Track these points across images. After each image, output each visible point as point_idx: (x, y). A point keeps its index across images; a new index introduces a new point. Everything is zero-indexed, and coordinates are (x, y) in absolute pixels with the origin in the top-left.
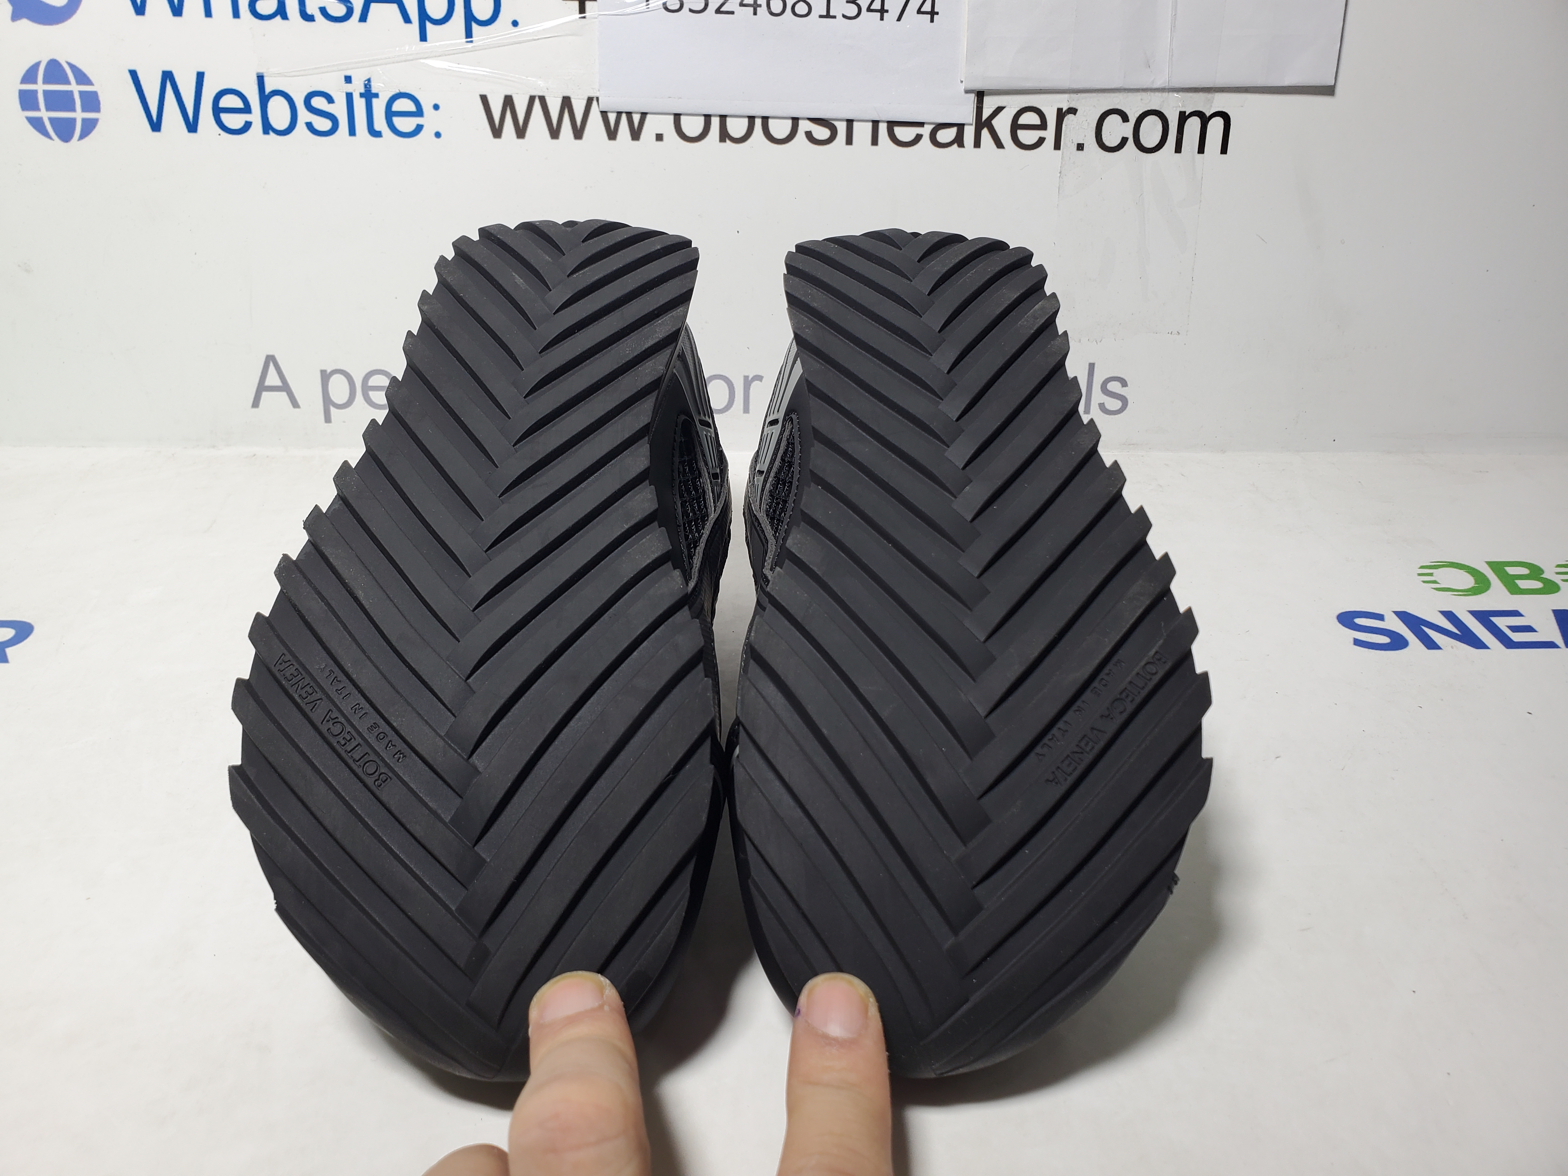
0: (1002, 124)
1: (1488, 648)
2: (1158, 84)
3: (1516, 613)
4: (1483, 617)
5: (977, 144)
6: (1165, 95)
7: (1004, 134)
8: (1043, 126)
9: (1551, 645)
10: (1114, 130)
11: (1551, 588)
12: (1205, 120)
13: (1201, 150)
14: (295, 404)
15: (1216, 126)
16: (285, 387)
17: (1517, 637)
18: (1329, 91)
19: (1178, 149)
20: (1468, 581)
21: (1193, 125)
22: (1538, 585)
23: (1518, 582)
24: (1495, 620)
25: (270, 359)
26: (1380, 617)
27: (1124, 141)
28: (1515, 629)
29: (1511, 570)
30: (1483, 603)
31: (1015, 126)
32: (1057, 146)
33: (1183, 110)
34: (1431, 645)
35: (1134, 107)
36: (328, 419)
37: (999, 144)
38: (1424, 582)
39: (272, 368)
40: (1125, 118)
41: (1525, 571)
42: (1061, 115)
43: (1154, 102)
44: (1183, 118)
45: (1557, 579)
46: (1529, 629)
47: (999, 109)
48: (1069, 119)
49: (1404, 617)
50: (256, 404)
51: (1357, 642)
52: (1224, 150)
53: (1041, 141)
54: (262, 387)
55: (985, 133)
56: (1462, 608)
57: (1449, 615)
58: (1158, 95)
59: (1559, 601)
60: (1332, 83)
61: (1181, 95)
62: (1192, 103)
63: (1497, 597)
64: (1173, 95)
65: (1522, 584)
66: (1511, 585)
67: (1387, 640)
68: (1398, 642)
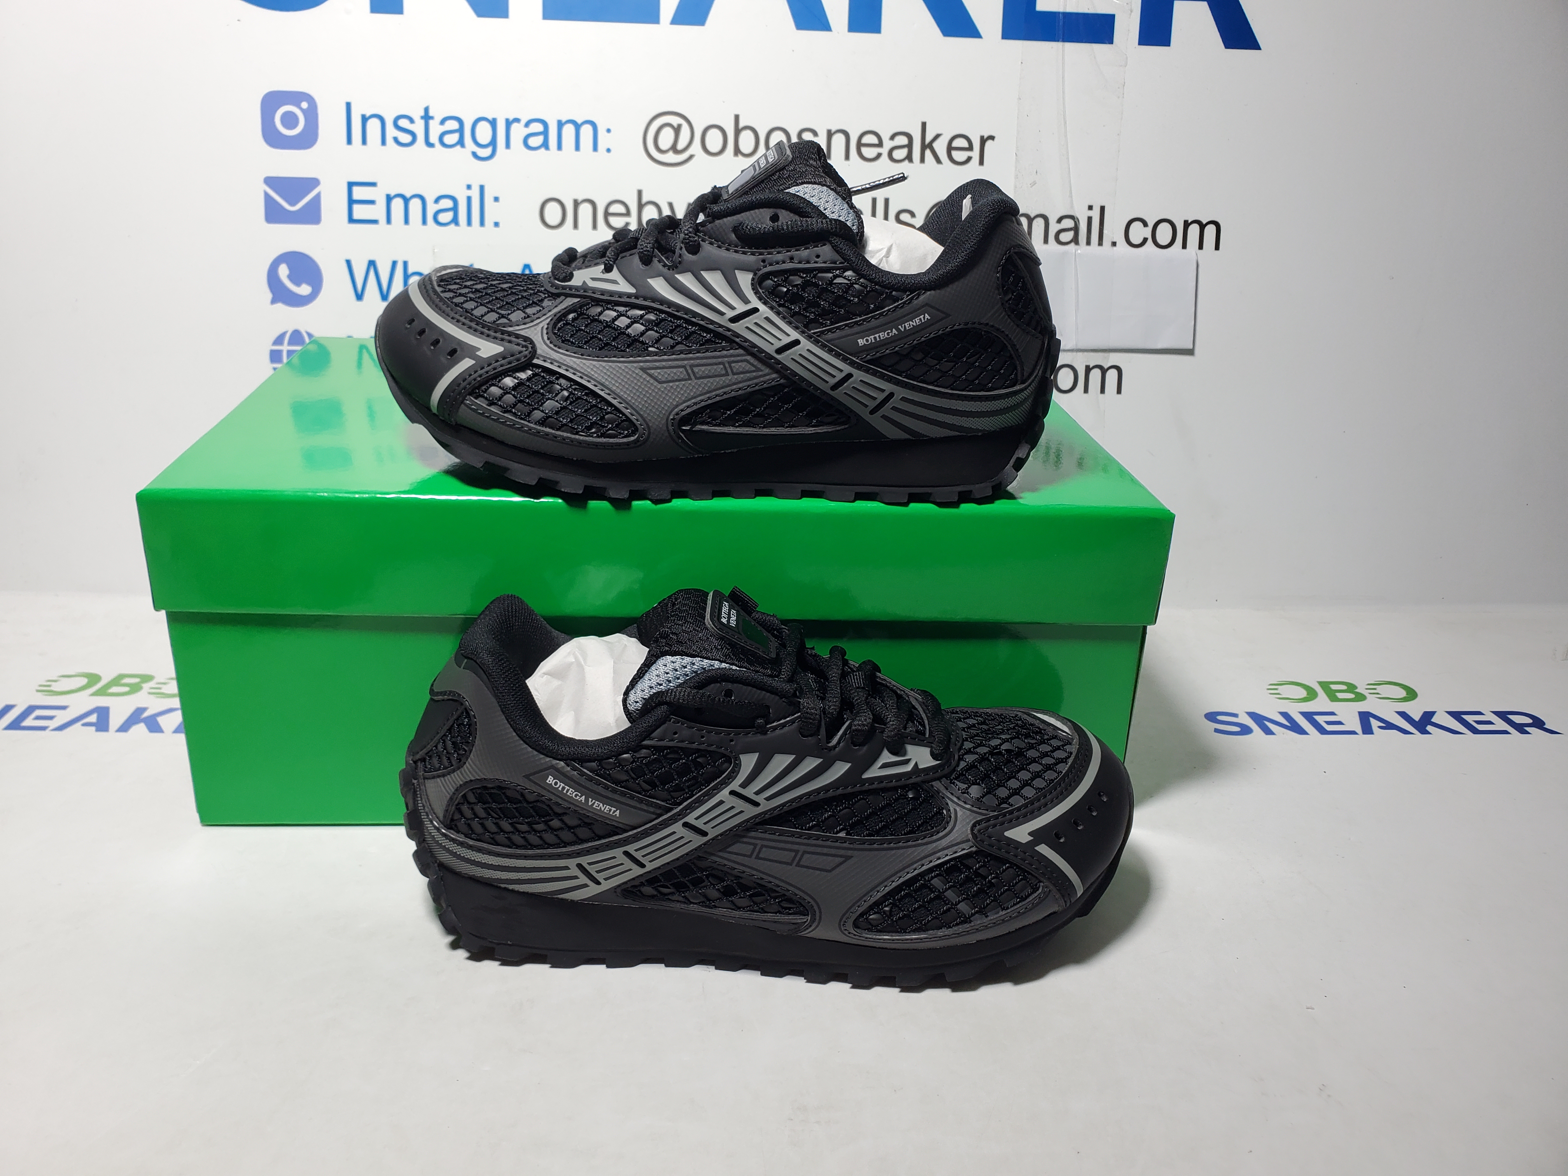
1: (1307, 734)
2: (1068, 347)
3: (1332, 714)
4: (1309, 716)
6: (1074, 354)
9: (1353, 733)
11: (1360, 697)
12: (1104, 371)
13: (1103, 391)
15: (1112, 375)
17: (1329, 728)
18: (1190, 352)
19: (1086, 390)
20: (1303, 693)
21: (1096, 374)
22: (1352, 696)
23: (1338, 694)
26: (1235, 715)
28: (1328, 723)
29: (1334, 687)
30: (1310, 707)
33: (1088, 364)
34: (1269, 732)
38: (1271, 694)
41: (1344, 687)
43: (1066, 359)
44: (1088, 369)
45: (1366, 693)
46: (1340, 723)
49: (1253, 716)
51: (1216, 730)
52: (1119, 391)
56: (1294, 710)
57: (1285, 715)
58: (1069, 354)
59: (1363, 706)
60: (1191, 347)
61: (1086, 353)
62: (1094, 359)
63: (1321, 703)
64: (1080, 354)
65: (1340, 695)
66: (1332, 696)
67: (1237, 729)
68: (1245, 730)
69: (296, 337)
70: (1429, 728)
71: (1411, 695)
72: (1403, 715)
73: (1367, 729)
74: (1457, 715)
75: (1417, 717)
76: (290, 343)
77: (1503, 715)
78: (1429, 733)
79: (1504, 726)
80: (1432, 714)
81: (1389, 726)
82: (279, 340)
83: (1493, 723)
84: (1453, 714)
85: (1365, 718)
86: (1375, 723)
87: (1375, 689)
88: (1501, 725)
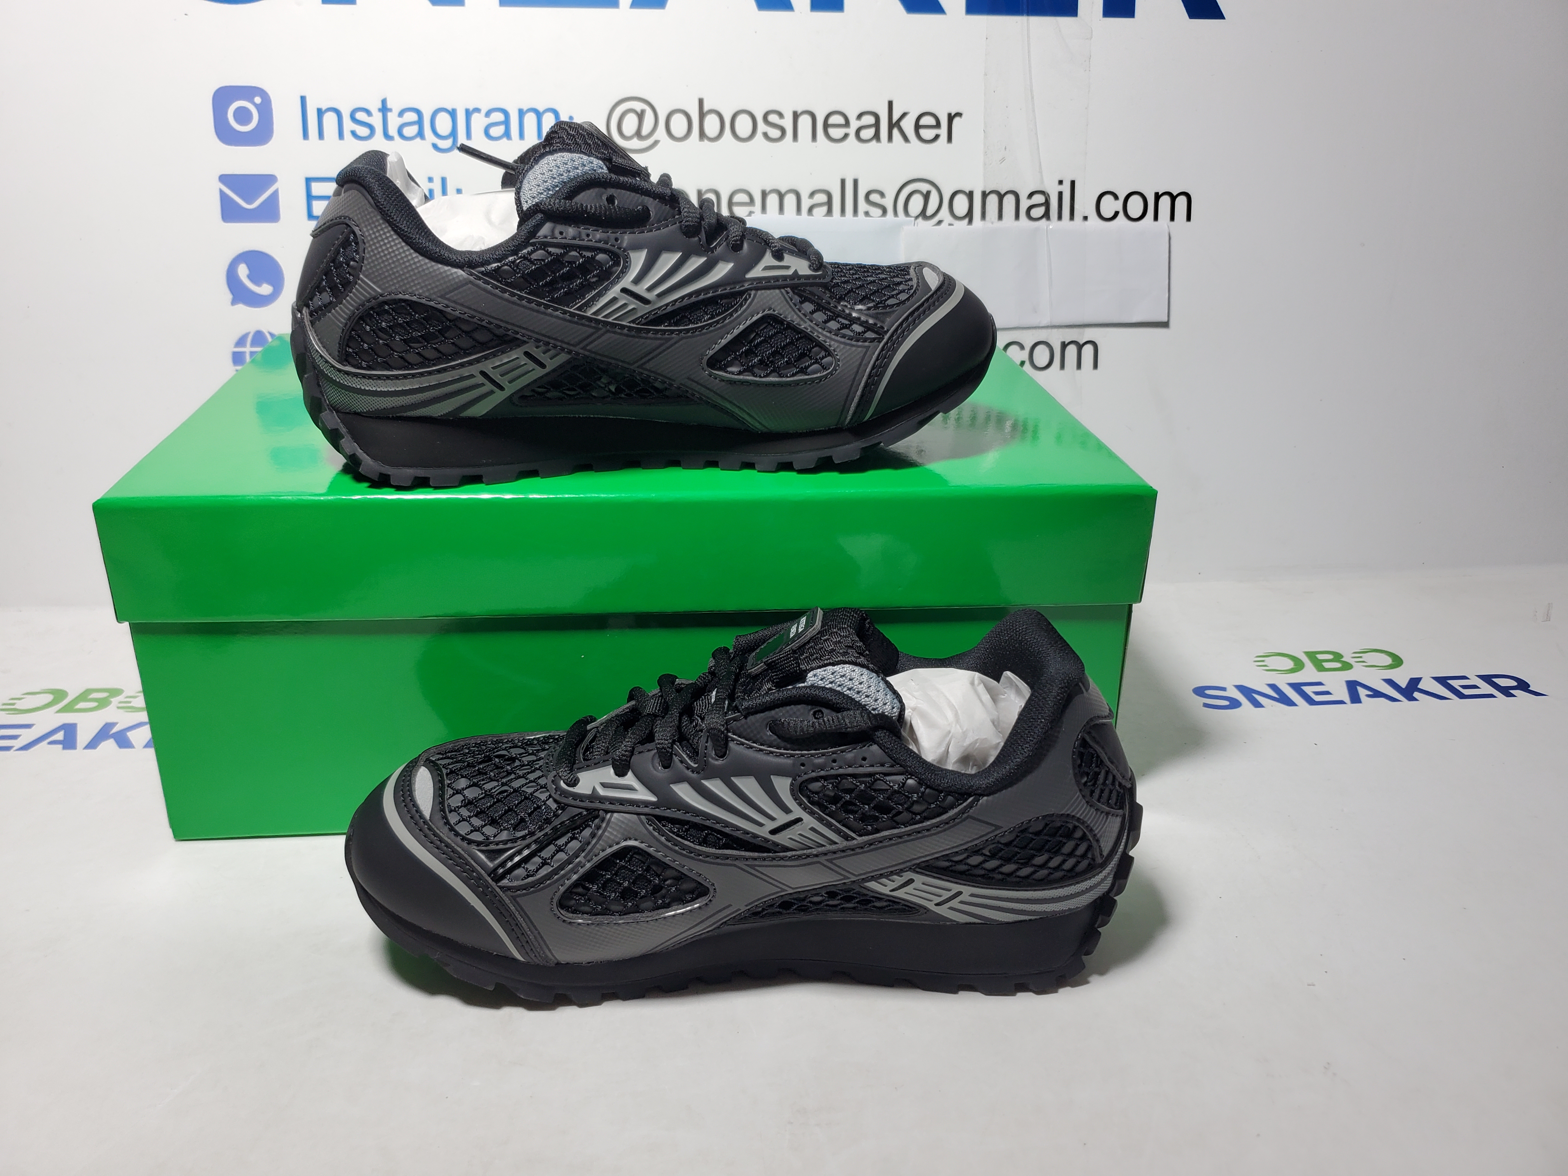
1: (1296, 705)
2: (1043, 324)
3: (1320, 684)
4: (1297, 687)
6: (1049, 330)
9: (1342, 702)
10: (1016, 355)
11: (1347, 666)
12: (1080, 347)
13: (1079, 366)
15: (1088, 350)
17: (1318, 698)
18: (1165, 325)
19: (1062, 366)
20: (1290, 664)
21: (1072, 350)
22: (1338, 665)
23: (1324, 664)
24: (1304, 688)
26: (1224, 689)
27: (1023, 362)
28: (1317, 693)
29: (1320, 657)
30: (1297, 678)
33: (1063, 340)
34: (1257, 705)
35: (1028, 340)
38: (1258, 666)
40: (1022, 347)
41: (1330, 657)
43: (1042, 335)
44: (1064, 346)
45: (1352, 661)
46: (1328, 693)
49: (1241, 688)
51: (1205, 705)
52: (1096, 366)
56: (1283, 682)
57: (1273, 687)
58: (1044, 331)
59: (1351, 675)
60: (1165, 319)
61: (1061, 330)
62: (1069, 335)
63: (1309, 674)
64: (1055, 331)
65: (1327, 665)
66: (1319, 666)
67: (1226, 703)
68: (1234, 704)
69: (259, 338)
70: (1416, 695)
71: (1397, 661)
72: (1390, 682)
73: (1355, 698)
74: (1442, 681)
75: (1403, 685)
76: (253, 344)
77: (1488, 679)
78: (1416, 700)
79: (1490, 690)
80: (1418, 680)
81: (1376, 694)
82: (241, 342)
83: (1478, 688)
84: (1439, 680)
85: (1353, 686)
86: (1362, 692)
87: (1361, 657)
88: (1486, 689)
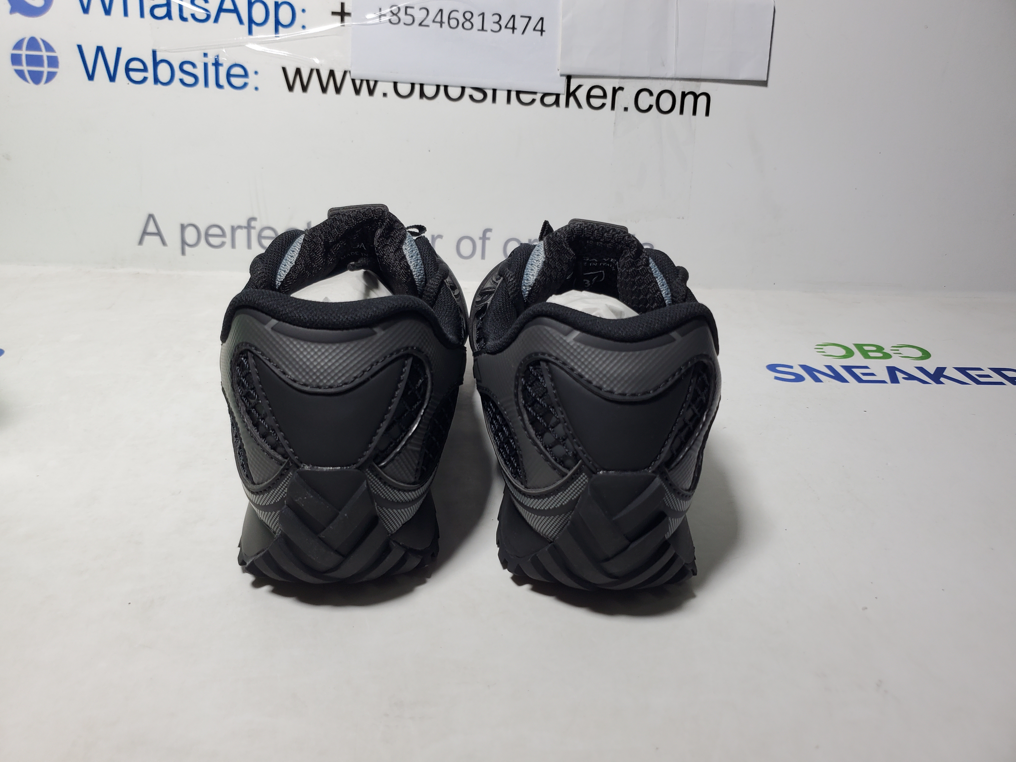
0: (581, 95)
1: (848, 382)
2: (669, 76)
3: (866, 367)
4: (848, 369)
5: (567, 104)
6: (673, 82)
7: (583, 100)
8: (605, 96)
9: (884, 382)
10: (645, 100)
11: (887, 356)
12: (696, 97)
13: (694, 113)
14: (164, 243)
15: (702, 101)
16: (159, 234)
17: (865, 378)
18: (764, 83)
19: (682, 112)
20: (843, 352)
21: (689, 100)
22: (880, 355)
23: (869, 353)
24: (854, 370)
25: (151, 216)
26: (791, 367)
27: (651, 107)
28: (863, 374)
29: (866, 348)
30: (849, 362)
31: (589, 96)
32: (613, 107)
33: (684, 90)
34: (817, 380)
35: (656, 88)
36: (183, 253)
37: (579, 106)
38: (818, 352)
39: (151, 223)
40: (651, 94)
41: (874, 349)
42: (615, 91)
43: (667, 85)
44: (684, 95)
45: (891, 353)
46: (872, 374)
47: (579, 87)
48: (619, 93)
49: (804, 367)
50: (141, 242)
51: (776, 378)
52: (707, 114)
53: (603, 105)
54: (145, 233)
55: (572, 99)
56: (837, 365)
57: (829, 367)
58: (669, 81)
59: (890, 363)
60: (766, 79)
61: (682, 82)
62: (689, 87)
63: (857, 360)
64: (678, 82)
65: (871, 354)
66: (866, 354)
67: (793, 377)
68: (799, 378)
69: (33, 43)
70: (942, 379)
71: (926, 355)
72: (921, 369)
73: (894, 380)
74: (963, 370)
75: (932, 372)
76: (28, 48)
77: (998, 371)
78: (942, 383)
79: (1001, 379)
80: (944, 369)
81: (911, 377)
82: (18, 46)
83: (991, 377)
84: (959, 369)
85: (892, 371)
86: (900, 376)
87: (898, 350)
88: (996, 378)
